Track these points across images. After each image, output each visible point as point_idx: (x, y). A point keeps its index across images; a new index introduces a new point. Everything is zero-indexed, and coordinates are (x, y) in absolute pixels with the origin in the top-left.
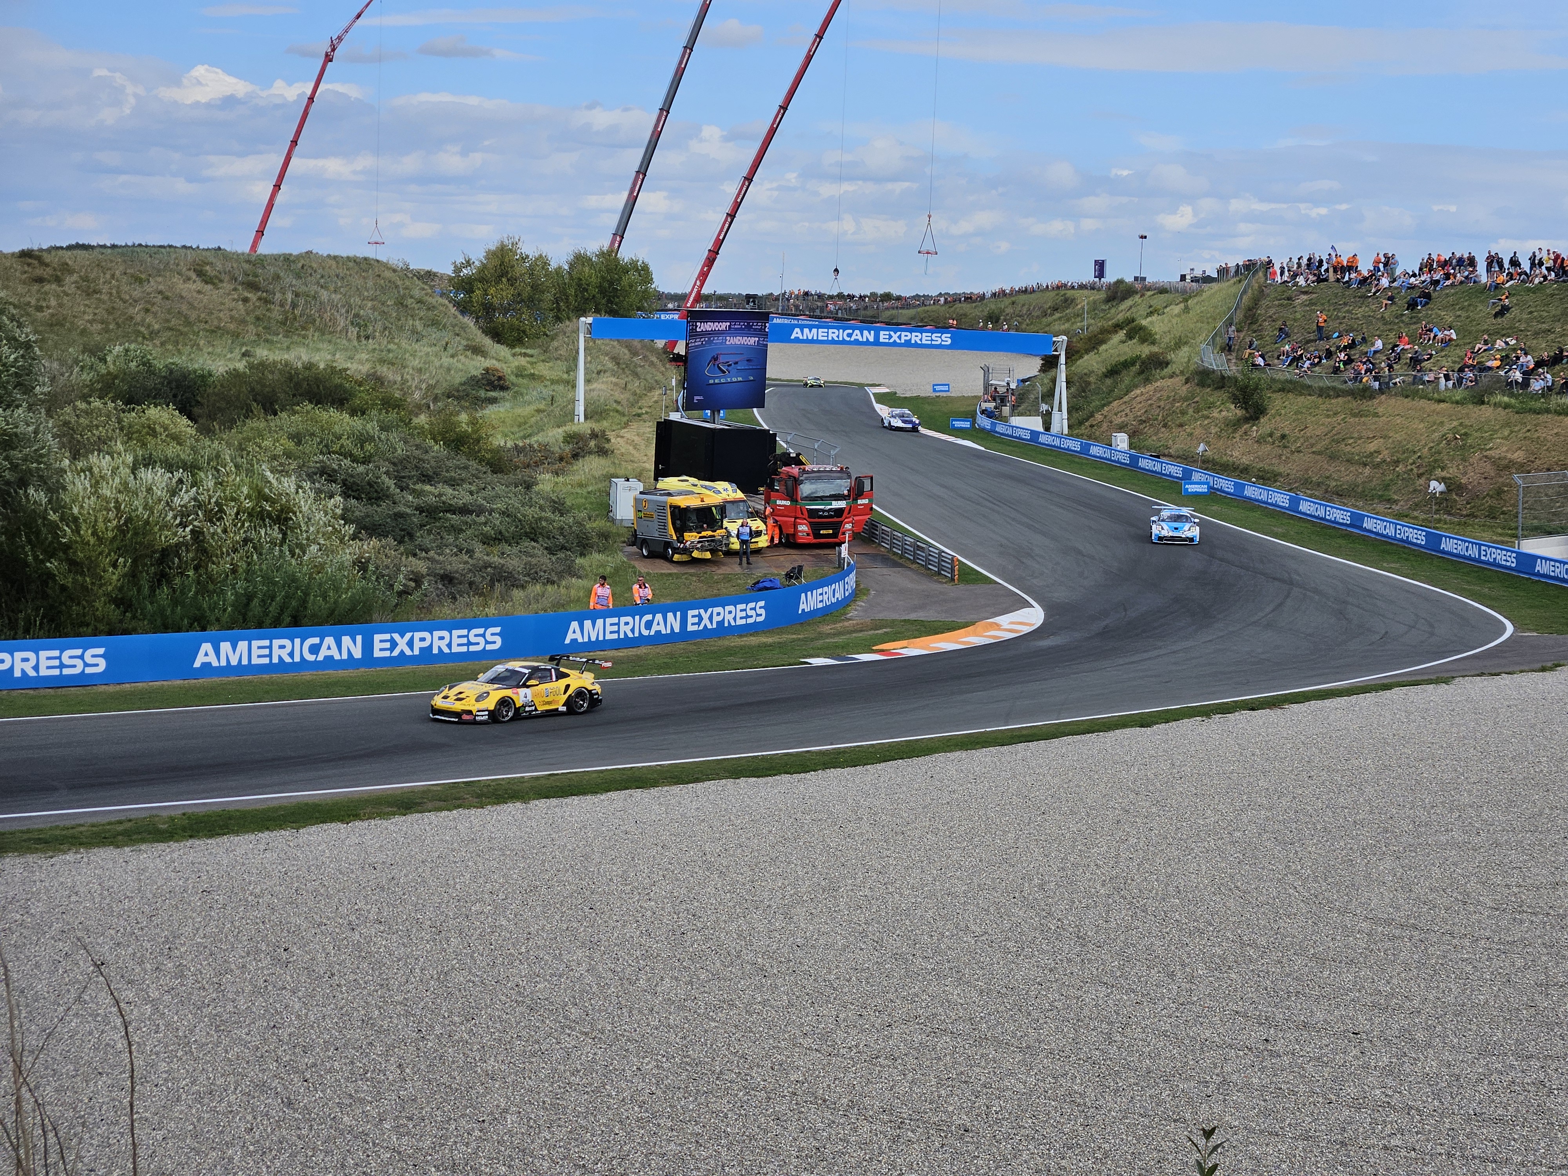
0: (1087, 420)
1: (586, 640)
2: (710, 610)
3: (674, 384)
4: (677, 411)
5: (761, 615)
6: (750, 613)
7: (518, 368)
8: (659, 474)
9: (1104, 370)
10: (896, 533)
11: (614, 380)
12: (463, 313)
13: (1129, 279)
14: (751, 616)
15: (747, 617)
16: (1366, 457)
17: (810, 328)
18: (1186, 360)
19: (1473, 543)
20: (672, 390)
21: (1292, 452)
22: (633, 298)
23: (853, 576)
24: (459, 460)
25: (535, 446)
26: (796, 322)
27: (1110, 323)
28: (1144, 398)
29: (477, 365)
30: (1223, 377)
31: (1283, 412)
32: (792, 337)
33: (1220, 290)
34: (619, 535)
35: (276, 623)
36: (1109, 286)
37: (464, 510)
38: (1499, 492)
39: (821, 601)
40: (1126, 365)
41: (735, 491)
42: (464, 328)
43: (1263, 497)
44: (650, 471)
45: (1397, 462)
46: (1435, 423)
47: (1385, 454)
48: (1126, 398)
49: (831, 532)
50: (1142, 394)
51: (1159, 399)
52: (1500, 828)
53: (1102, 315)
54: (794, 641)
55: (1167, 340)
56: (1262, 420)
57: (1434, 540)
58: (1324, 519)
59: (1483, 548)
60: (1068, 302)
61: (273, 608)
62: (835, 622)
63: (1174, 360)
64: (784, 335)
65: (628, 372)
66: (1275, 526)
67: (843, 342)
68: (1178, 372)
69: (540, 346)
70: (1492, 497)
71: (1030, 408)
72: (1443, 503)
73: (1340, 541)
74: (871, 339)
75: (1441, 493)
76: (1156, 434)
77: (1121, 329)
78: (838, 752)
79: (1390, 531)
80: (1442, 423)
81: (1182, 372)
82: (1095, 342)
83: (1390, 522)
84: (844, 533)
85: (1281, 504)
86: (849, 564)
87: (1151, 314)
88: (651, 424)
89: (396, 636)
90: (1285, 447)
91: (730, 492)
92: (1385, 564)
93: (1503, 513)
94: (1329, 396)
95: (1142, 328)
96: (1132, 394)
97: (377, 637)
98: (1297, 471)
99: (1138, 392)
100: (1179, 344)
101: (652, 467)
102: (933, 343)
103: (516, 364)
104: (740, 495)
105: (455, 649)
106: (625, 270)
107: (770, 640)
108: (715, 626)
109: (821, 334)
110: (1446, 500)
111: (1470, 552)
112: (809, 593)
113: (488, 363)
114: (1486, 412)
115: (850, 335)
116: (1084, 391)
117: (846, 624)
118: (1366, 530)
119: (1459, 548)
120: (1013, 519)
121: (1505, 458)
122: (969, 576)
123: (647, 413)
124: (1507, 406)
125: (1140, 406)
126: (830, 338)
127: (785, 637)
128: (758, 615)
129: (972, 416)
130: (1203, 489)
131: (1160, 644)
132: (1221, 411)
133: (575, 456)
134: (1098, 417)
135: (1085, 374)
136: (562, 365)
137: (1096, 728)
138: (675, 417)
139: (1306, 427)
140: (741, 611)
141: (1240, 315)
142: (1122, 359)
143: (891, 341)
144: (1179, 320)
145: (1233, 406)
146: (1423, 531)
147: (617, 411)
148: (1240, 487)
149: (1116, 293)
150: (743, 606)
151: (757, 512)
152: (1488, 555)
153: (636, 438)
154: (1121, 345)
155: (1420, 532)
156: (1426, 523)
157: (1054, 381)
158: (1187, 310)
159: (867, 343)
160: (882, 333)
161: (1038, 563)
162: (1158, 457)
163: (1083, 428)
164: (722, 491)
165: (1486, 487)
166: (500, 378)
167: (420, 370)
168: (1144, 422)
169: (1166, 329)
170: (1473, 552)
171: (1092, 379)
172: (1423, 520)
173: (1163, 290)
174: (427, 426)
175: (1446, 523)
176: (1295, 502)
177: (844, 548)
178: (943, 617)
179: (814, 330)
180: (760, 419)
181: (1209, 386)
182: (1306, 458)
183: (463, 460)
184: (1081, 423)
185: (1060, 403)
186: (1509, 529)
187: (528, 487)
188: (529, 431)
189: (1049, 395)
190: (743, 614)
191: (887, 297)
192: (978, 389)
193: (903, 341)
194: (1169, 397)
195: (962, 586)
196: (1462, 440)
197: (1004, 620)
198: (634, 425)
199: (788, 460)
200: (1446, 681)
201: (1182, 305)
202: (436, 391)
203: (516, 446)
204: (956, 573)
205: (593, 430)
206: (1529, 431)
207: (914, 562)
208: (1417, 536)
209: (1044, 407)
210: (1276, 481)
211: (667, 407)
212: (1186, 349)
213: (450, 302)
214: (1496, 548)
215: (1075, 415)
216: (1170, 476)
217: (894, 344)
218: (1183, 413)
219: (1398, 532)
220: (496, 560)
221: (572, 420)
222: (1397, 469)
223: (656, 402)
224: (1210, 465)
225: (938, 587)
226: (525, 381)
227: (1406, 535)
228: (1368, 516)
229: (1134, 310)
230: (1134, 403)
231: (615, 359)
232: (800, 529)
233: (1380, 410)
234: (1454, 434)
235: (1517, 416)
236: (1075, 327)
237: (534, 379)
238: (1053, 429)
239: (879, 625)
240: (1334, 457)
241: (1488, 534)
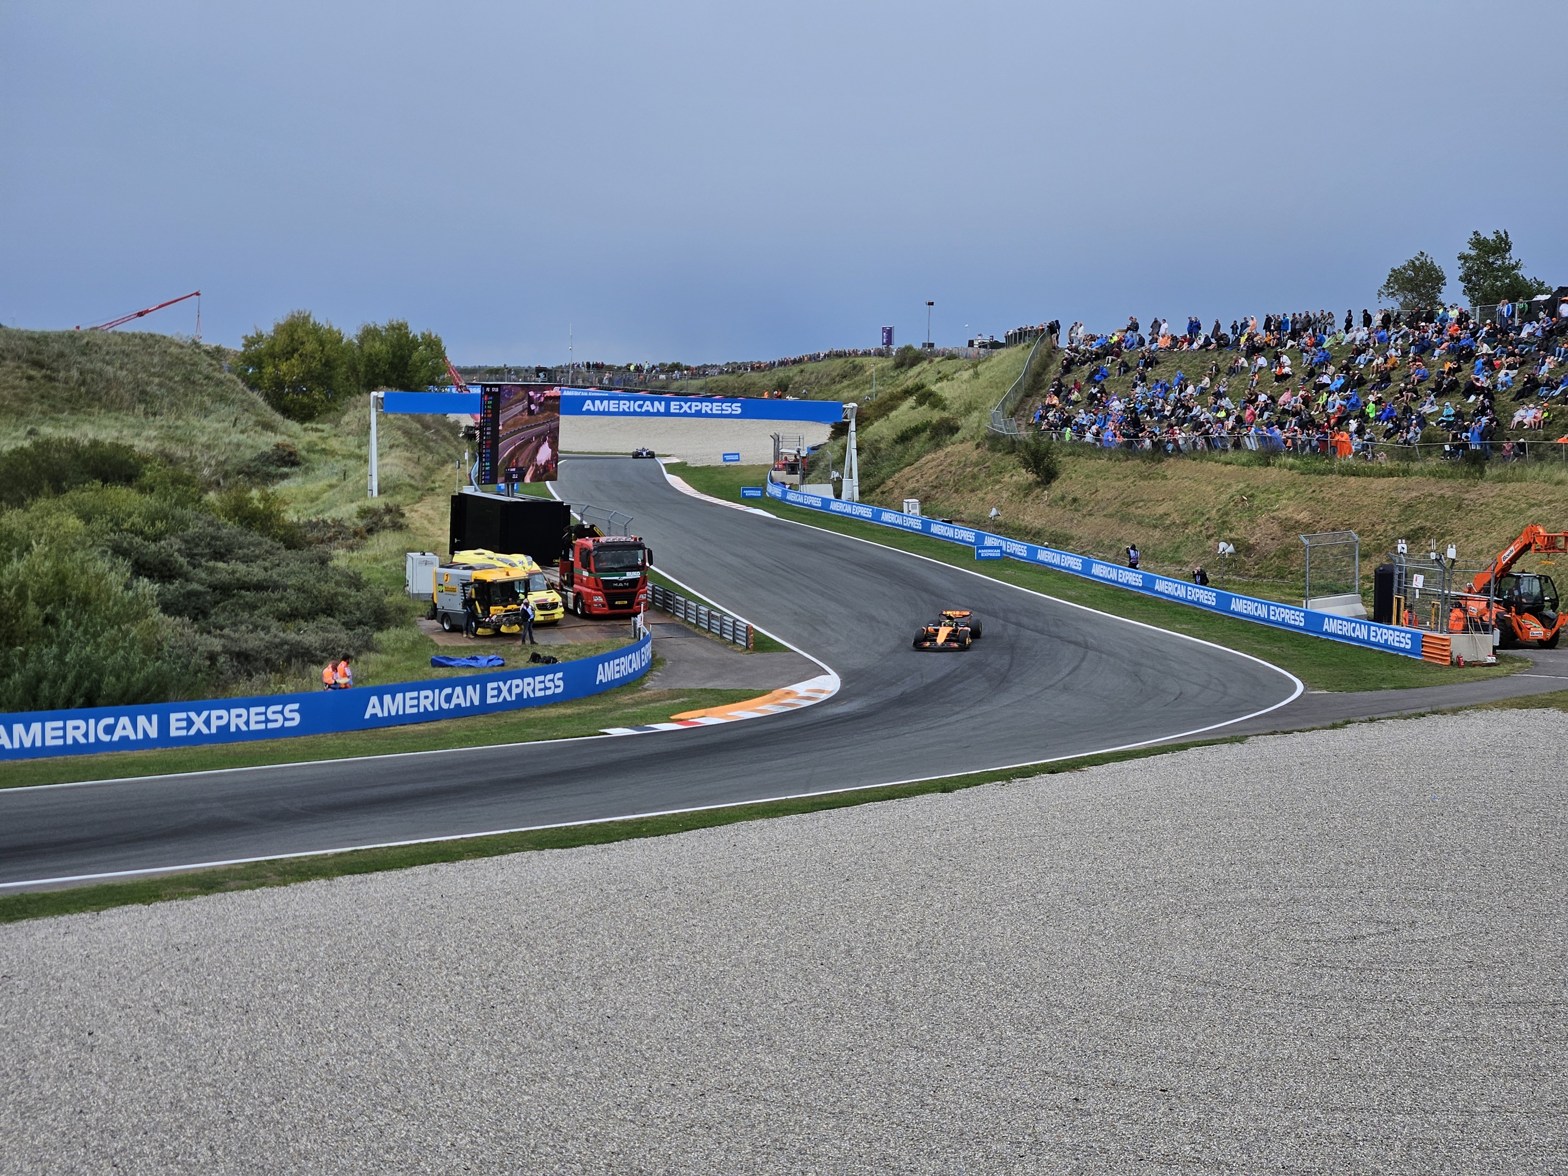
0: (878, 486)
1: (386, 714)
2: (509, 682)
3: (466, 457)
4: (471, 484)
5: (559, 686)
6: (548, 684)
7: (309, 443)
8: (455, 547)
9: (895, 436)
10: (690, 603)
11: (408, 454)
12: (252, 387)
13: (918, 346)
14: (550, 688)
15: (546, 688)
16: (1155, 520)
17: (602, 399)
18: (976, 425)
19: (1262, 603)
20: (464, 463)
21: (1084, 516)
22: (423, 373)
23: (649, 646)
24: (252, 536)
25: (329, 521)
26: (586, 394)
27: (899, 389)
28: (935, 463)
29: (267, 441)
30: (1014, 442)
31: (1074, 475)
32: (584, 409)
33: (1009, 355)
34: (415, 609)
35: (69, 703)
36: (898, 353)
37: (259, 587)
38: (1287, 554)
39: (617, 672)
40: (917, 431)
41: (530, 564)
42: (253, 404)
43: (1056, 561)
44: (446, 545)
45: (1186, 525)
46: (1222, 485)
47: (1176, 517)
48: (917, 464)
49: (626, 602)
50: (933, 460)
51: (950, 465)
52: (1296, 884)
53: (890, 382)
54: (592, 711)
55: (956, 406)
56: (1053, 484)
57: (1224, 602)
58: (1117, 582)
59: (1272, 608)
60: (857, 369)
61: (64, 689)
62: (633, 693)
63: (965, 425)
64: (575, 407)
65: (420, 447)
66: (1069, 589)
67: (635, 413)
68: (968, 437)
69: (330, 421)
70: (1279, 557)
71: (820, 475)
72: (1232, 563)
73: (1132, 603)
74: (662, 410)
75: (1230, 554)
76: (948, 499)
77: (911, 395)
78: (638, 822)
79: (1181, 593)
80: (1229, 485)
81: (972, 437)
82: (885, 407)
83: (1181, 584)
84: (639, 604)
85: (1074, 567)
86: (644, 634)
87: (940, 379)
88: (444, 498)
89: (193, 715)
90: (1077, 510)
91: (526, 565)
92: (1177, 626)
93: (1291, 573)
94: (1119, 460)
95: (931, 394)
96: (923, 460)
97: (173, 717)
98: (1089, 534)
99: (929, 457)
100: (969, 409)
101: (446, 539)
102: (724, 412)
103: (308, 439)
104: (536, 567)
105: (253, 727)
106: (414, 344)
107: (568, 712)
108: (514, 698)
109: (613, 406)
110: (1235, 561)
111: (1259, 612)
112: (606, 664)
113: (279, 439)
114: (1273, 473)
115: (640, 406)
116: (875, 458)
117: (643, 694)
118: (1157, 592)
119: (1249, 608)
120: (807, 587)
121: (1291, 519)
122: (764, 644)
123: (440, 487)
124: (1292, 468)
125: (931, 471)
126: (621, 410)
127: (582, 708)
128: (556, 687)
129: (765, 485)
130: (997, 553)
131: (957, 709)
132: (1012, 475)
133: (370, 531)
134: (890, 483)
135: (876, 441)
136: (352, 441)
137: (896, 794)
138: (468, 490)
139: (1097, 491)
140: (540, 682)
141: (1029, 380)
142: (913, 425)
143: (682, 411)
144: (968, 385)
145: (1024, 471)
146: (1213, 592)
147: (411, 486)
148: (1032, 552)
149: (905, 359)
150: (541, 678)
151: (552, 584)
152: (1277, 615)
153: (430, 512)
154: (912, 411)
155: (1210, 593)
157: (844, 448)
158: (976, 375)
159: (658, 414)
160: (672, 403)
161: (833, 630)
162: (950, 522)
163: (874, 495)
164: (517, 563)
165: (1273, 547)
166: (291, 454)
167: (208, 447)
168: (936, 487)
169: (957, 394)
170: (1262, 612)
171: (882, 446)
172: (1213, 581)
173: (952, 357)
174: (218, 504)
175: (1235, 584)
176: (1087, 565)
177: (639, 620)
178: (738, 686)
179: (606, 402)
180: (554, 492)
181: (1000, 451)
182: (1097, 520)
183: (255, 536)
184: (872, 490)
185: (851, 470)
186: (1296, 589)
187: (323, 561)
188: (321, 507)
189: (840, 462)
190: (542, 686)
191: (675, 367)
192: (771, 458)
193: (693, 411)
194: (959, 462)
195: (757, 655)
196: (1249, 501)
197: (802, 688)
198: (428, 499)
199: (583, 532)
200: (1241, 740)
201: (971, 371)
202: (228, 468)
203: (310, 521)
204: (751, 641)
205: (387, 505)
206: (1314, 491)
207: (709, 631)
208: (1206, 596)
209: (835, 475)
210: (1068, 545)
211: (460, 481)
212: (976, 414)
213: (239, 376)
214: (1285, 608)
215: (867, 482)
216: (963, 541)
217: (685, 414)
218: (974, 477)
219: (1189, 593)
220: (292, 636)
221: (366, 496)
222: (1187, 531)
223: (449, 476)
224: (1003, 529)
225: (734, 656)
226: (316, 456)
227: (1197, 596)
228: (1159, 579)
229: (923, 376)
230: (925, 469)
231: (407, 433)
232: (595, 600)
233: (1169, 473)
234: (1241, 495)
235: (1302, 477)
236: (863, 394)
237: (326, 454)
238: (844, 497)
239: (675, 694)
240: (1125, 519)
241: (1275, 595)
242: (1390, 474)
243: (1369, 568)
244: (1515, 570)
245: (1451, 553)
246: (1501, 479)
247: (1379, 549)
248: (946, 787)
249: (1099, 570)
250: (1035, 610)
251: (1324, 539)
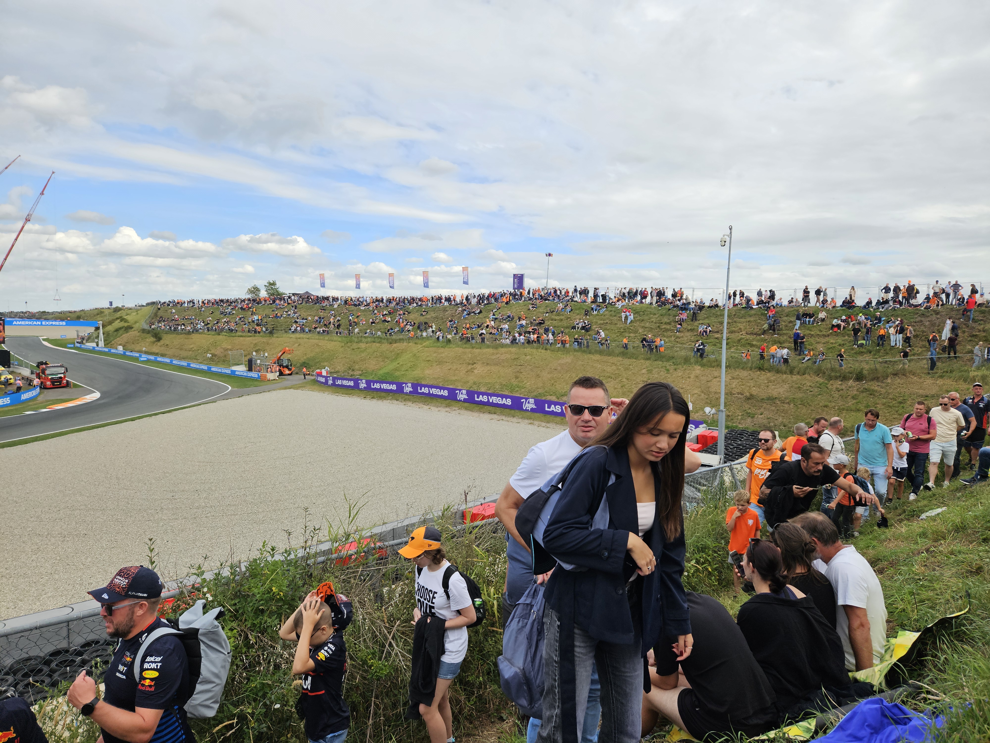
0: (110, 343)
5: (8, 401)
9: (114, 330)
13: (120, 306)
14: (5, 402)
16: (190, 349)
17: (19, 321)
18: (138, 327)
19: (219, 368)
21: (170, 349)
26: (14, 320)
27: (115, 318)
30: (149, 330)
31: (167, 339)
33: (147, 309)
36: (114, 308)
38: (225, 356)
39: (29, 397)
40: (120, 328)
43: (163, 360)
45: (198, 350)
46: (207, 340)
47: (195, 348)
48: (121, 337)
50: (126, 336)
51: (131, 337)
53: (112, 316)
54: (20, 407)
55: (132, 321)
56: (161, 341)
57: (209, 369)
58: (180, 365)
59: (222, 369)
60: (102, 312)
62: (34, 401)
63: (135, 327)
64: (11, 323)
66: (167, 367)
67: (31, 325)
70: (223, 357)
71: (91, 341)
72: (211, 359)
73: (185, 370)
75: (210, 357)
76: (131, 346)
77: (118, 319)
78: (37, 437)
79: (198, 367)
80: (209, 340)
81: (137, 330)
82: (110, 323)
85: (168, 362)
87: (127, 315)
90: (168, 347)
92: (197, 375)
93: (227, 361)
94: (178, 335)
95: (124, 319)
96: (123, 336)
98: (172, 353)
100: (136, 322)
102: (60, 324)
107: (12, 408)
109: (23, 323)
112: (25, 395)
114: (220, 337)
115: (32, 323)
116: (108, 336)
117: (37, 401)
118: (191, 367)
119: (216, 370)
120: (89, 370)
121: (226, 348)
122: (76, 386)
126: (26, 324)
127: (17, 407)
129: (74, 344)
130: (146, 359)
131: (137, 399)
132: (149, 339)
134: (113, 342)
135: (108, 331)
139: (173, 343)
141: (153, 315)
144: (135, 316)
145: (152, 338)
148: (156, 358)
149: (116, 310)
152: (224, 371)
154: (119, 323)
156: (207, 364)
157: (99, 333)
158: (137, 314)
159: (39, 325)
160: (43, 322)
161: (98, 381)
162: (132, 352)
165: (222, 355)
168: (127, 343)
169: (132, 319)
170: (220, 371)
171: (110, 332)
173: (130, 309)
175: (212, 364)
176: (171, 361)
178: (69, 398)
181: (145, 333)
182: (174, 350)
184: (108, 344)
185: (101, 339)
186: (227, 364)
189: (98, 337)
190: (3, 402)
191: (44, 312)
192: (76, 337)
193: (50, 324)
194: (134, 336)
195: (74, 389)
196: (214, 344)
197: (88, 397)
200: (215, 402)
204: (73, 386)
206: (231, 341)
208: (205, 367)
209: (96, 340)
210: (166, 356)
212: (138, 324)
214: (226, 369)
215: (106, 342)
216: (136, 356)
217: (47, 325)
218: (138, 340)
222: (198, 352)
224: (146, 353)
225: (66, 389)
227: (202, 367)
228: (191, 363)
229: (122, 314)
230: (124, 338)
234: (212, 342)
236: (105, 319)
238: (100, 346)
239: (47, 401)
240: (181, 349)
241: (223, 366)
242: (251, 336)
243: (247, 359)
244: (282, 358)
245: (266, 355)
246: (277, 337)
247: (249, 354)
248: (133, 420)
249: (174, 362)
250: (157, 372)
251: (235, 352)
